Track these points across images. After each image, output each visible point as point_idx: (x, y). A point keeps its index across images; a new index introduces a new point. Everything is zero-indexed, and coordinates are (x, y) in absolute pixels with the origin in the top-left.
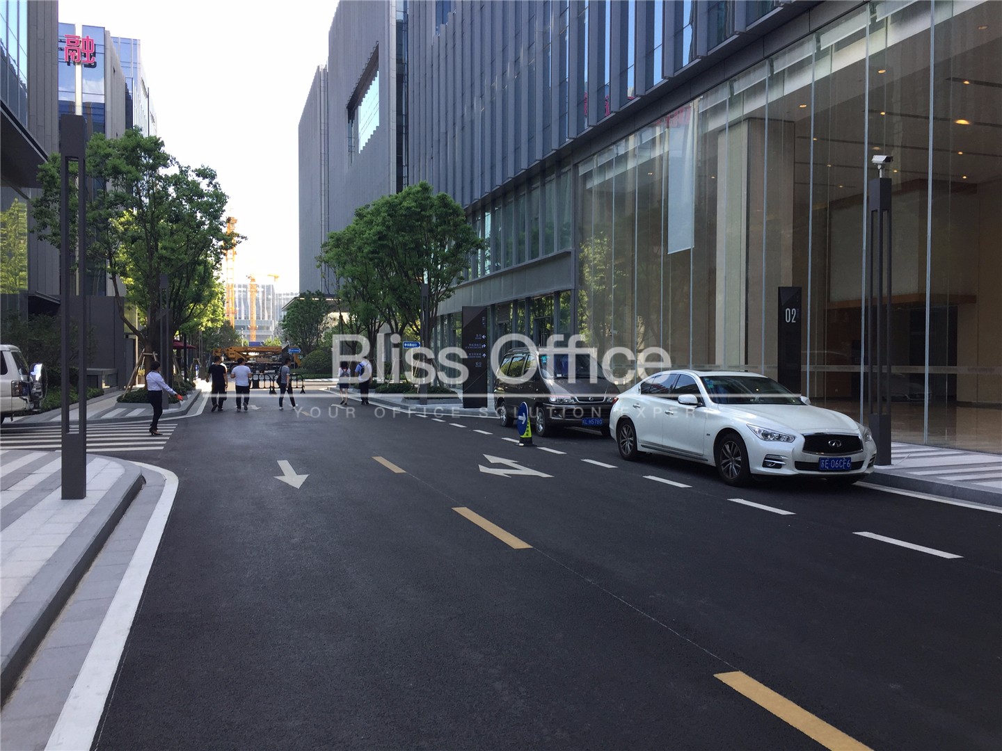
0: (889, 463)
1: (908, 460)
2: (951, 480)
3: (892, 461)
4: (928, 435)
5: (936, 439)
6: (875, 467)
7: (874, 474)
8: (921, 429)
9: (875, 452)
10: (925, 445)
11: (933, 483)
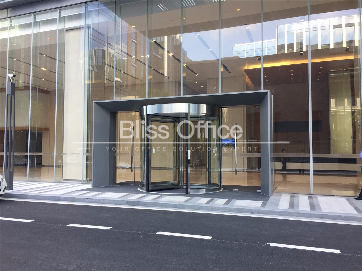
0: (12, 189)
1: (20, 187)
2: (34, 193)
3: (13, 188)
4: (29, 178)
5: (32, 179)
6: (6, 191)
7: (5, 194)
8: (26, 176)
9: (6, 185)
10: (28, 181)
11: (28, 195)
